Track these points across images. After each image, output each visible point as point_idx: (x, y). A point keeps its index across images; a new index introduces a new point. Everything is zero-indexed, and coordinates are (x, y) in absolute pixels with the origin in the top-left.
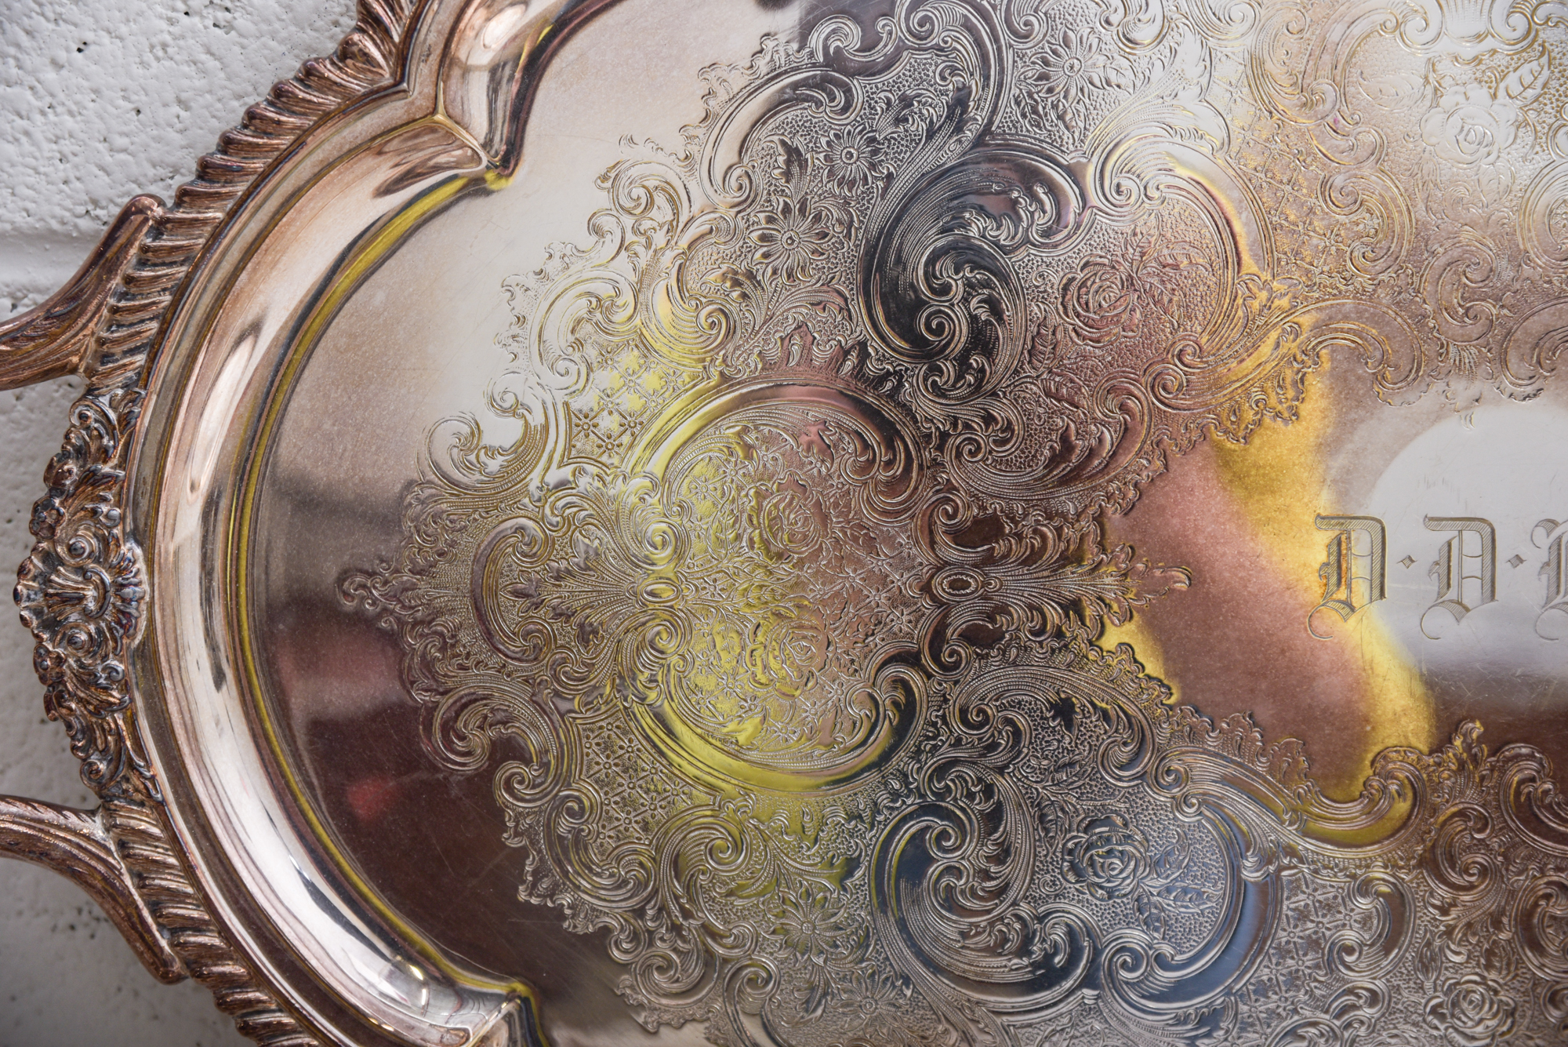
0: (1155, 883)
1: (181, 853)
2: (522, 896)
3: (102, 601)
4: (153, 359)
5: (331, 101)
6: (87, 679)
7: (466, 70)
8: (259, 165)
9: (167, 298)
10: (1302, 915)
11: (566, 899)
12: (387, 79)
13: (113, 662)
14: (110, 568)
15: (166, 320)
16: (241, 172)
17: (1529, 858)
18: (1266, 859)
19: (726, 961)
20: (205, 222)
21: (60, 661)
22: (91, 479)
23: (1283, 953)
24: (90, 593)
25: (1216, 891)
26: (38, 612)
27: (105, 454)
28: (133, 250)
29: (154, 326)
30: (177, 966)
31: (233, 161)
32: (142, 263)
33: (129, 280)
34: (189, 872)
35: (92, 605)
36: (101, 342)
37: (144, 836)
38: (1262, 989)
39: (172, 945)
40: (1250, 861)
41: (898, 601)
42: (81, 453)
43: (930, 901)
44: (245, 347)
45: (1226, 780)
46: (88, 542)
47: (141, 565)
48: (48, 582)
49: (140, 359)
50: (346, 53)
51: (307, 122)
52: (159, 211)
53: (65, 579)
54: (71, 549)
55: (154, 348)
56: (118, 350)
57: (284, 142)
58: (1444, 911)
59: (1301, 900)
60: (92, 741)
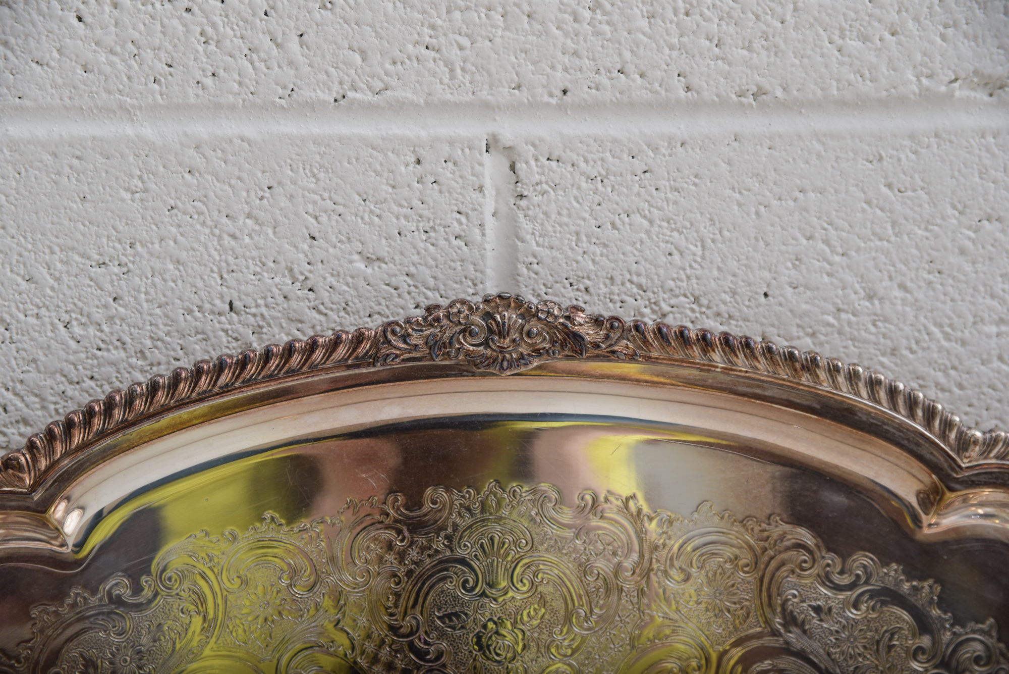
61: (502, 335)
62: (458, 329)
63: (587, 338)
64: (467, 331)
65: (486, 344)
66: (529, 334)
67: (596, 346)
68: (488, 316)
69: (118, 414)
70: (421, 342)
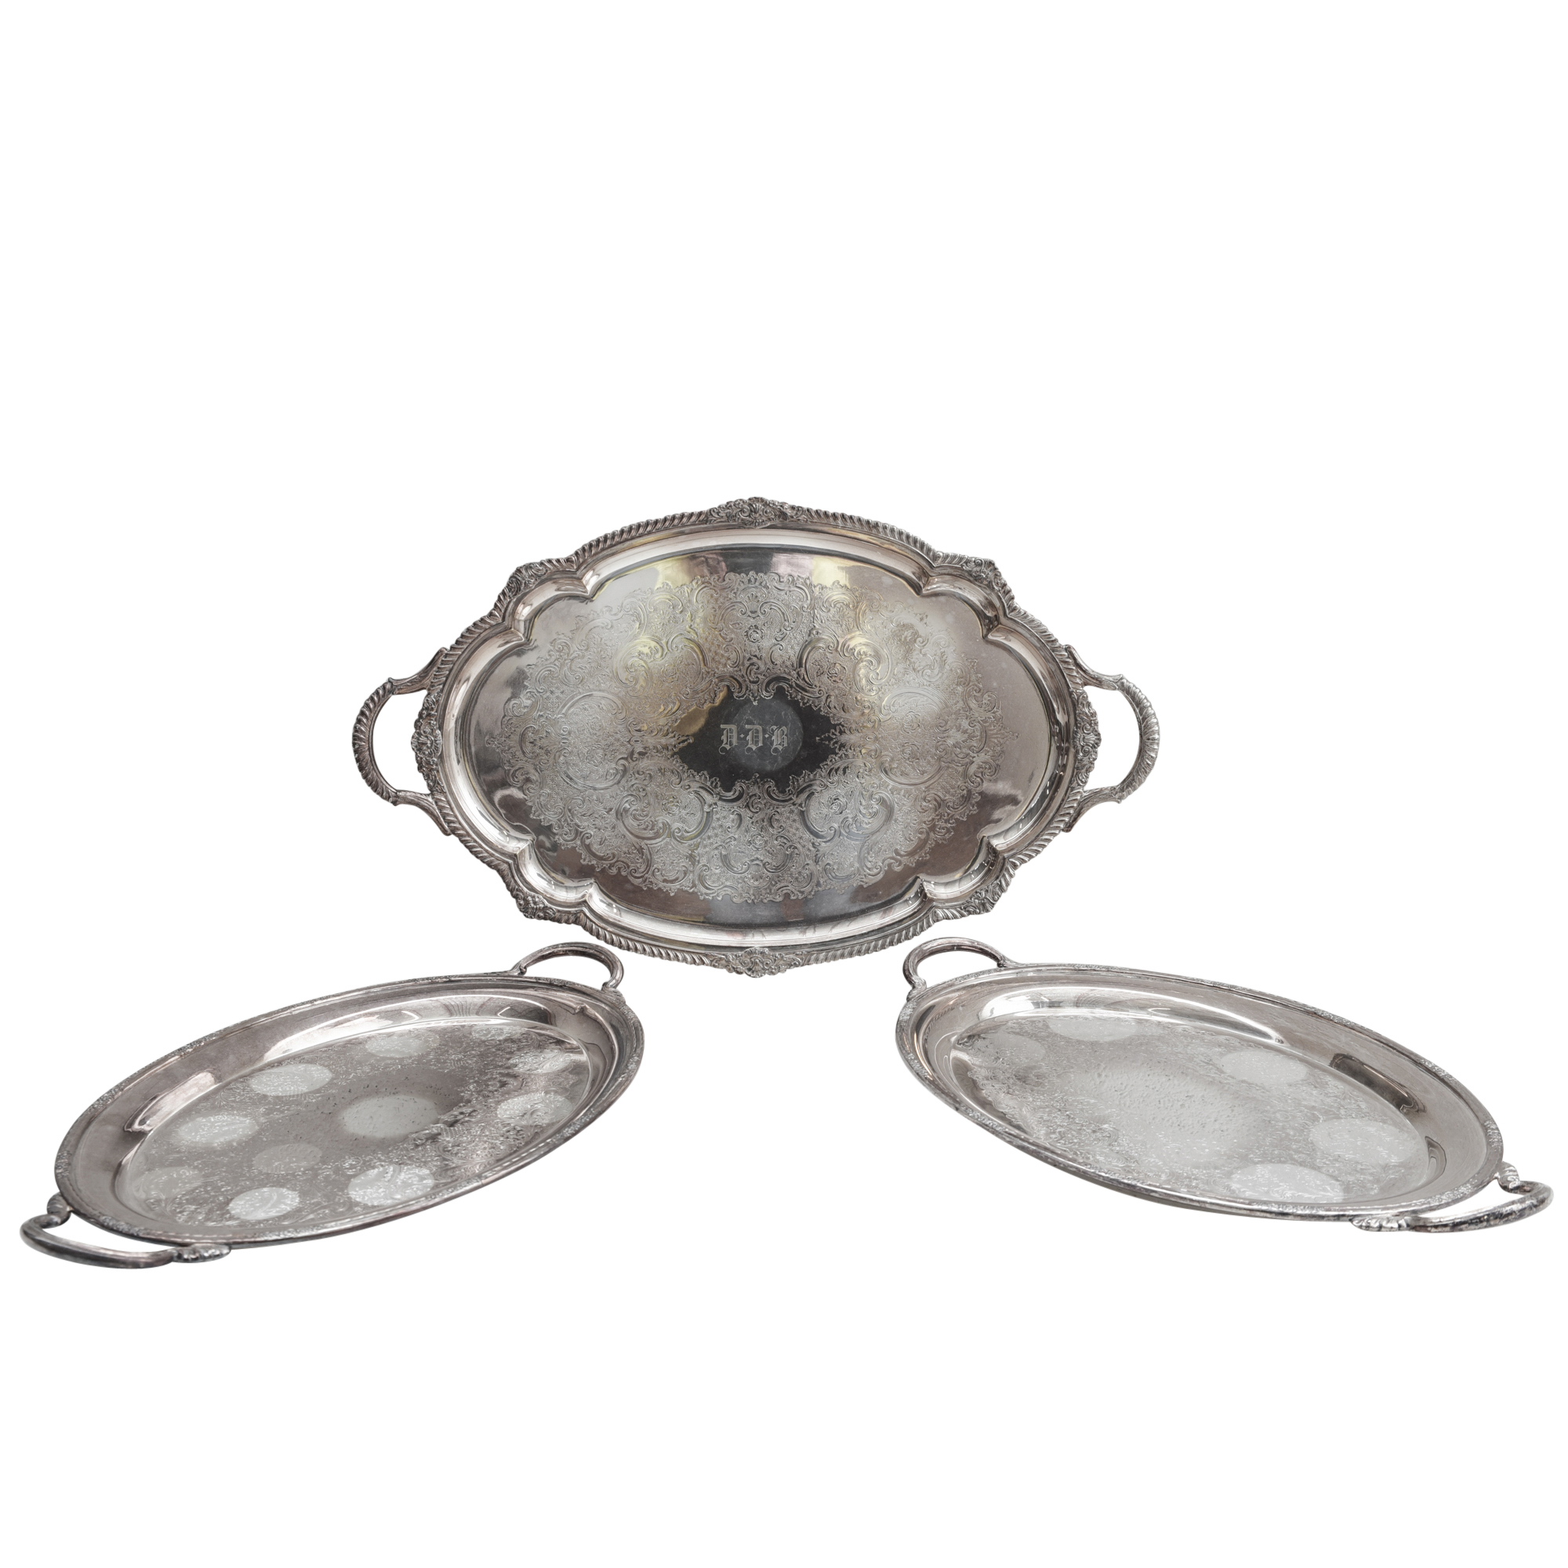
0: (684, 812)
1: (450, 805)
2: (531, 816)
3: (432, 744)
4: (444, 686)
5: (487, 626)
6: (428, 763)
7: (519, 621)
8: (470, 641)
9: (448, 672)
10: (718, 819)
11: (542, 817)
12: (501, 621)
13: (434, 759)
14: (433, 736)
15: (447, 678)
16: (466, 643)
17: (771, 805)
18: (710, 806)
19: (582, 832)
20: (456, 655)
21: (421, 758)
22: (429, 715)
23: (714, 828)
24: (429, 742)
25: (699, 814)
26: (416, 747)
27: (432, 709)
28: (440, 661)
29: (444, 679)
30: (449, 832)
31: (464, 640)
32: (442, 664)
33: (439, 668)
34: (452, 809)
35: (429, 745)
36: (432, 682)
37: (441, 800)
38: (709, 838)
39: (448, 826)
40: (706, 807)
41: (622, 745)
42: (427, 709)
43: (630, 817)
44: (465, 684)
45: (700, 787)
46: (428, 730)
47: (440, 736)
48: (419, 739)
49: (441, 686)
50: (491, 614)
51: (481, 631)
52: (446, 652)
53: (423, 739)
54: (424, 732)
55: (444, 684)
56: (436, 685)
57: (476, 636)
58: (751, 818)
59: (718, 816)
60: (429, 778)
61: (755, 513)
62: (739, 510)
63: (789, 514)
64: (742, 511)
65: (749, 516)
66: (766, 512)
67: (792, 517)
68: (750, 505)
69: (609, 542)
70: (724, 515)
